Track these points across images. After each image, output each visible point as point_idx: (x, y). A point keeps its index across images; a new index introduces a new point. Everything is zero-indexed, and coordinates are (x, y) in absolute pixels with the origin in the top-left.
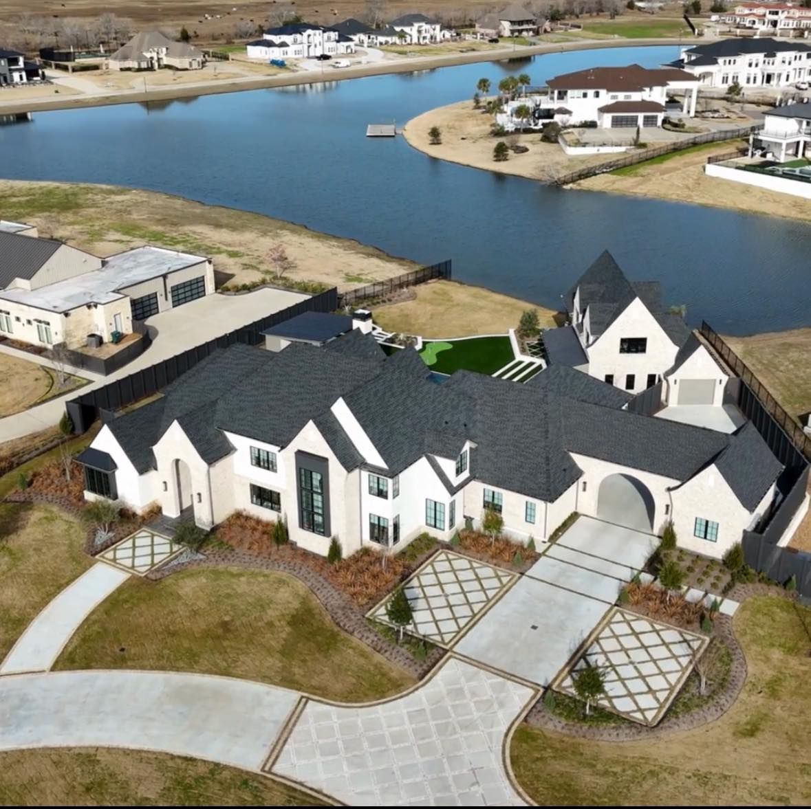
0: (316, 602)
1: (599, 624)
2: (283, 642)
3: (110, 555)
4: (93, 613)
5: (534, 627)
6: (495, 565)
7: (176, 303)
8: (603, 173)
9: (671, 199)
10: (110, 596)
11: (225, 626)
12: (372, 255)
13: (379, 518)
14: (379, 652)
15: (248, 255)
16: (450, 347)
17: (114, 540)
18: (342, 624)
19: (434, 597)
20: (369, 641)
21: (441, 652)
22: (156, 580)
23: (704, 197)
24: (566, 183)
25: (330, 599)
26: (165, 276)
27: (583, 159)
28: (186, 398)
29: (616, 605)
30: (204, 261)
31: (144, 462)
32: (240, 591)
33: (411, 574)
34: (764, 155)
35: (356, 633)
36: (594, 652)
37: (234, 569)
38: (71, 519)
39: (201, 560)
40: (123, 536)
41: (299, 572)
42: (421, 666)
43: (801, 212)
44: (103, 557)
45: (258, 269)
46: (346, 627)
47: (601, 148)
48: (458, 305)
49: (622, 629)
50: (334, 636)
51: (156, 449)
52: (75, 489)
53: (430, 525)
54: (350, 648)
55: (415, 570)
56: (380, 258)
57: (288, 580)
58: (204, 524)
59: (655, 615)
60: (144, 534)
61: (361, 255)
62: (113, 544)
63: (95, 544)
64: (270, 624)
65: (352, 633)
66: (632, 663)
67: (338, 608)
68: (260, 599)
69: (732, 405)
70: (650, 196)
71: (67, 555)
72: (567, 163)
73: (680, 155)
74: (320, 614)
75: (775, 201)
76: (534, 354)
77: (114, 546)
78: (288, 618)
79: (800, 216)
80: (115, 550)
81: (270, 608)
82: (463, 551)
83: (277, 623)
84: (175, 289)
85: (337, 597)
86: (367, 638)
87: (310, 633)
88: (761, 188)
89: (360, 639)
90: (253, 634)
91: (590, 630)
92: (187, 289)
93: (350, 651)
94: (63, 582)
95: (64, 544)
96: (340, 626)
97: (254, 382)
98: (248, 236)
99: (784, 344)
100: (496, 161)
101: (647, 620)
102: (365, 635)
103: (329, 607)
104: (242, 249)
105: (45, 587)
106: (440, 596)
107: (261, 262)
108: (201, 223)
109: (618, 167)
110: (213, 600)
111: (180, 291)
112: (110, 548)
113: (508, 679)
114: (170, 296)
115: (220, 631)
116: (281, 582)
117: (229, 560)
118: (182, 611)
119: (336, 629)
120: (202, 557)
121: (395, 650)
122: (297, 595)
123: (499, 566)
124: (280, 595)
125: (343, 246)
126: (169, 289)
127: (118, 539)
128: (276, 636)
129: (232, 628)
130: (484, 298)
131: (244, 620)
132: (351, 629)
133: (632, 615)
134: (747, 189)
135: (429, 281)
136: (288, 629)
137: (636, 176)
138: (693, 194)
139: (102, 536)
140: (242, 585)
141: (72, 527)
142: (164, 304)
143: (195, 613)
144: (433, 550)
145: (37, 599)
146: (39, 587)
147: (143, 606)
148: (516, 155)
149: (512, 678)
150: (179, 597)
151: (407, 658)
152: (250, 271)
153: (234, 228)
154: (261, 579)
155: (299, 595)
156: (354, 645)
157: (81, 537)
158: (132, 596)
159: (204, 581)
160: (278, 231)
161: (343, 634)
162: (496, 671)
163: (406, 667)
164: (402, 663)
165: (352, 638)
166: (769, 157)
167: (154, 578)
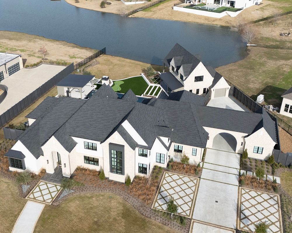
0: (129, 205)
1: (238, 196)
2: (125, 228)
3: (31, 196)
4: (36, 227)
5: (217, 202)
6: (188, 175)
7: (10, 74)
8: (140, 11)
9: (166, 19)
10: (40, 217)
11: (96, 223)
12: (75, 47)
13: (143, 164)
14: (165, 225)
15: (28, 50)
16: (123, 82)
17: (31, 189)
18: (144, 214)
19: (173, 194)
20: (159, 221)
21: (189, 220)
22: (57, 206)
23: (176, 18)
24: (129, 15)
25: (134, 203)
26: (5, 64)
27: (132, 6)
28: (48, 123)
29: (239, 186)
30: (19, 56)
31: (37, 153)
32: (95, 205)
33: (159, 185)
34: (190, 2)
35: (152, 217)
36: (244, 209)
37: (88, 195)
38: (7, 181)
39: (73, 193)
40: (34, 186)
41: (116, 192)
42: (185, 229)
43: (209, 21)
44: (28, 197)
45: (34, 56)
46: (147, 215)
47: (136, 2)
48: (116, 65)
49: (247, 196)
50: (144, 220)
51: (43, 148)
52: (4, 167)
53: (158, 162)
54: (153, 225)
55: (160, 183)
56: (78, 48)
57: (112, 196)
58: (67, 175)
59: (256, 188)
60: (42, 183)
61: (70, 47)
62: (31, 191)
63: (23, 192)
64: (115, 219)
65: (150, 218)
66: (259, 211)
67: (139, 207)
68: (105, 208)
69: (231, 96)
70: (158, 18)
71: (12, 199)
72: (126, 8)
73: (163, 3)
74: (134, 211)
75: (199, 18)
76: (155, 83)
77: (31, 192)
78: (121, 215)
79: (209, 23)
80: (33, 193)
81: (111, 211)
82: (174, 171)
83: (118, 218)
84: (9, 69)
85: (137, 202)
86: (158, 219)
87: (134, 221)
88: (193, 14)
89: (155, 220)
90: (110, 225)
91: (237, 199)
92: (13, 68)
93: (153, 227)
94: (16, 213)
95: (9, 194)
96: (143, 215)
97: (80, 114)
98: (24, 43)
99: (229, 70)
100: (101, 8)
101: (254, 191)
102: (156, 218)
103: (135, 207)
104: (24, 48)
105: (9, 218)
106: (175, 193)
107: (34, 53)
108: (3, 38)
109: (144, 9)
110: (86, 211)
111: (11, 69)
112: (30, 193)
113: (220, 228)
114: (8, 71)
115: (96, 227)
116: (110, 198)
117: (84, 190)
118: (75, 220)
119: (143, 217)
120: (73, 191)
121: (172, 223)
122: (119, 203)
123: (190, 176)
124: (113, 204)
125: (62, 44)
126: (7, 69)
127: (32, 188)
128: (120, 225)
129: (100, 224)
130: (123, 61)
131: (103, 219)
132: (149, 216)
133: (248, 190)
134: (189, 14)
135: (100, 56)
136: (123, 220)
137: (151, 11)
138: (172, 17)
139: (25, 188)
140: (95, 202)
141: (9, 185)
142: (6, 75)
143: (81, 219)
144: (162, 173)
145: (8, 225)
146: (6, 218)
147: (57, 219)
148: (108, 5)
149: (221, 227)
150: (71, 213)
151: (179, 227)
152: (32, 57)
153: (17, 40)
154: (101, 197)
155: (121, 203)
156: (154, 223)
157: (15, 189)
158: (50, 216)
159: (78, 202)
160: (35, 39)
161: (147, 219)
162: (214, 225)
163: (179, 230)
164: (177, 229)
165: (151, 220)
166: (192, 3)
167: (56, 205)
